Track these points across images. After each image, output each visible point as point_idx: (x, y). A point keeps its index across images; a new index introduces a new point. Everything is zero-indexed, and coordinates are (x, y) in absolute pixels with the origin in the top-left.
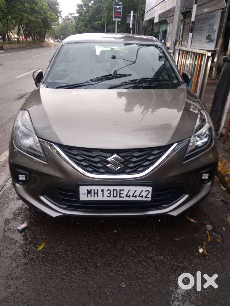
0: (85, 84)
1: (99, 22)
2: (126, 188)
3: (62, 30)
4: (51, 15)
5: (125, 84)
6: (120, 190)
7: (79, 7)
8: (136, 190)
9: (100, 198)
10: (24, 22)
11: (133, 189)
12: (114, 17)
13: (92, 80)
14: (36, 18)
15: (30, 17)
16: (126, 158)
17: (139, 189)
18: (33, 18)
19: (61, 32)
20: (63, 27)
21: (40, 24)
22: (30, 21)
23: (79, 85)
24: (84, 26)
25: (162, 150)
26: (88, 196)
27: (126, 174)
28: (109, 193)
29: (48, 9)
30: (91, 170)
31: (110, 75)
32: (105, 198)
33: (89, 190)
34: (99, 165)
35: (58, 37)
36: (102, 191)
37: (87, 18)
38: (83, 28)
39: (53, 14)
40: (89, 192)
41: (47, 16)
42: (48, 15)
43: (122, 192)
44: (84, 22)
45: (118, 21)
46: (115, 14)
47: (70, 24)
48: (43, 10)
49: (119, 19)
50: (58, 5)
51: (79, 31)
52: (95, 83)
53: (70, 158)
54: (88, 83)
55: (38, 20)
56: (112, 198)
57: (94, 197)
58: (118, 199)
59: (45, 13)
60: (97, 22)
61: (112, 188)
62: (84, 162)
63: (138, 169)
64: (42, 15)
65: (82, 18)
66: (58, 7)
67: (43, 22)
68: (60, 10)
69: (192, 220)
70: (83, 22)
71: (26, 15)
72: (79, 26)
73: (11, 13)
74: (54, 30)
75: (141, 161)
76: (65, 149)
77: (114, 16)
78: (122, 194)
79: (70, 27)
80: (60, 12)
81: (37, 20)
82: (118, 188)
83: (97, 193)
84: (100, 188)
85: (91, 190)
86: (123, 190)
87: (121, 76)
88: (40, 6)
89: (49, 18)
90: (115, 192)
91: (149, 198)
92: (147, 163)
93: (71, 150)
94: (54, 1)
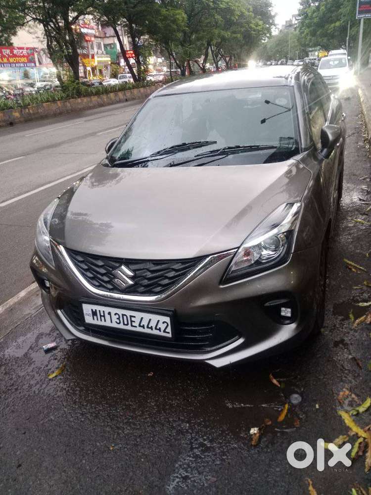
0: (150, 159)
1: (338, 24)
2: (138, 315)
3: (278, 45)
4: (257, 25)
5: (200, 157)
6: (131, 316)
7: (303, 5)
8: (150, 320)
9: (108, 324)
10: (214, 42)
11: (147, 316)
12: (357, 12)
13: (159, 152)
14: (234, 32)
15: (223, 33)
16: (137, 272)
17: (155, 318)
18: (227, 34)
19: (276, 49)
20: (280, 40)
21: (239, 41)
22: (223, 39)
23: (142, 160)
24: (311, 35)
25: (187, 265)
26: (94, 319)
27: (138, 294)
28: (117, 319)
29: (253, 15)
30: (97, 284)
31: (183, 144)
32: (114, 325)
33: (94, 311)
34: (106, 279)
35: (271, 57)
36: (109, 313)
37: (315, 20)
38: (309, 38)
39: (261, 23)
40: (94, 313)
41: (251, 28)
42: (253, 26)
43: (133, 319)
44: (312, 29)
45: (364, 19)
46: (359, 7)
47: (292, 33)
48: (244, 19)
49: (367, 16)
50: (271, 6)
51: (303, 43)
52: (161, 157)
53: (76, 265)
54: (153, 158)
55: (237, 35)
56: (121, 326)
57: (101, 320)
58: (129, 328)
59: (248, 23)
60: (333, 25)
61: (121, 312)
62: (89, 273)
63: (154, 288)
64: (243, 27)
65: (307, 21)
66: (270, 9)
67: (244, 37)
68: (273, 14)
69: (275, 381)
70: (308, 27)
71: (216, 31)
72: (303, 35)
73: (197, 31)
74: (265, 47)
75: (157, 279)
76: (72, 254)
77: (359, 11)
78: (134, 322)
79: (291, 39)
80: (273, 17)
81: (235, 35)
82: (129, 313)
83: (104, 316)
84: (107, 310)
85: (96, 310)
86: (135, 317)
87: (200, 145)
88: (237, 15)
89: (254, 31)
90: (125, 317)
91: (168, 333)
92: (166, 281)
93: (76, 255)
94: (265, 1)
